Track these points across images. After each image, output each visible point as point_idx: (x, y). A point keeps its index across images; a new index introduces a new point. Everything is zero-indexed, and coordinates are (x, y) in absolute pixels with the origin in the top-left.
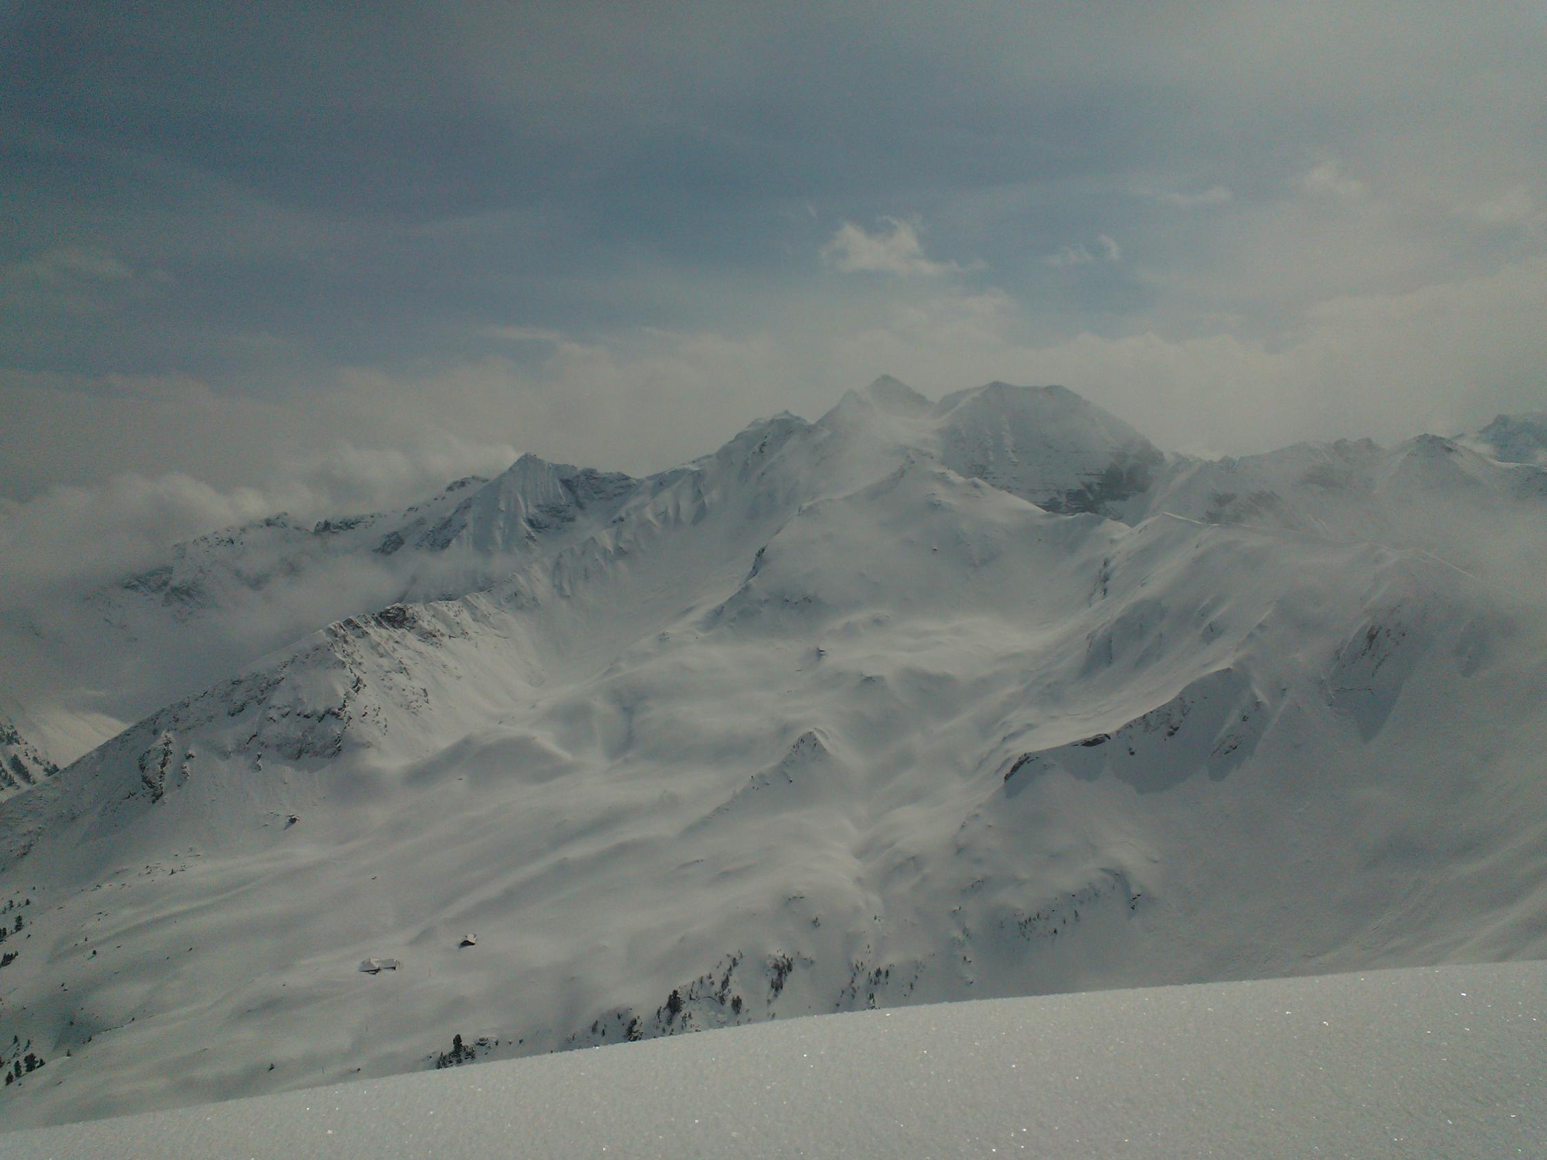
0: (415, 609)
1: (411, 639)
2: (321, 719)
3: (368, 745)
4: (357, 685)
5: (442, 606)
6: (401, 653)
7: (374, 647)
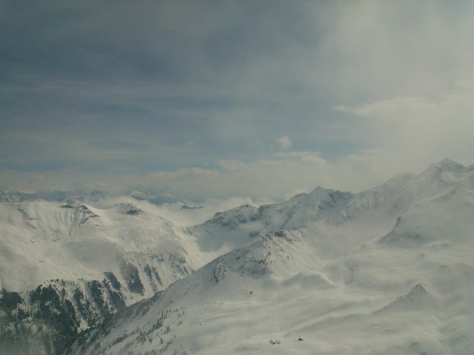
0: (286, 232)
1: (284, 241)
2: (259, 263)
3: (272, 272)
4: (269, 253)
5: (293, 232)
6: (281, 245)
7: (274, 242)
